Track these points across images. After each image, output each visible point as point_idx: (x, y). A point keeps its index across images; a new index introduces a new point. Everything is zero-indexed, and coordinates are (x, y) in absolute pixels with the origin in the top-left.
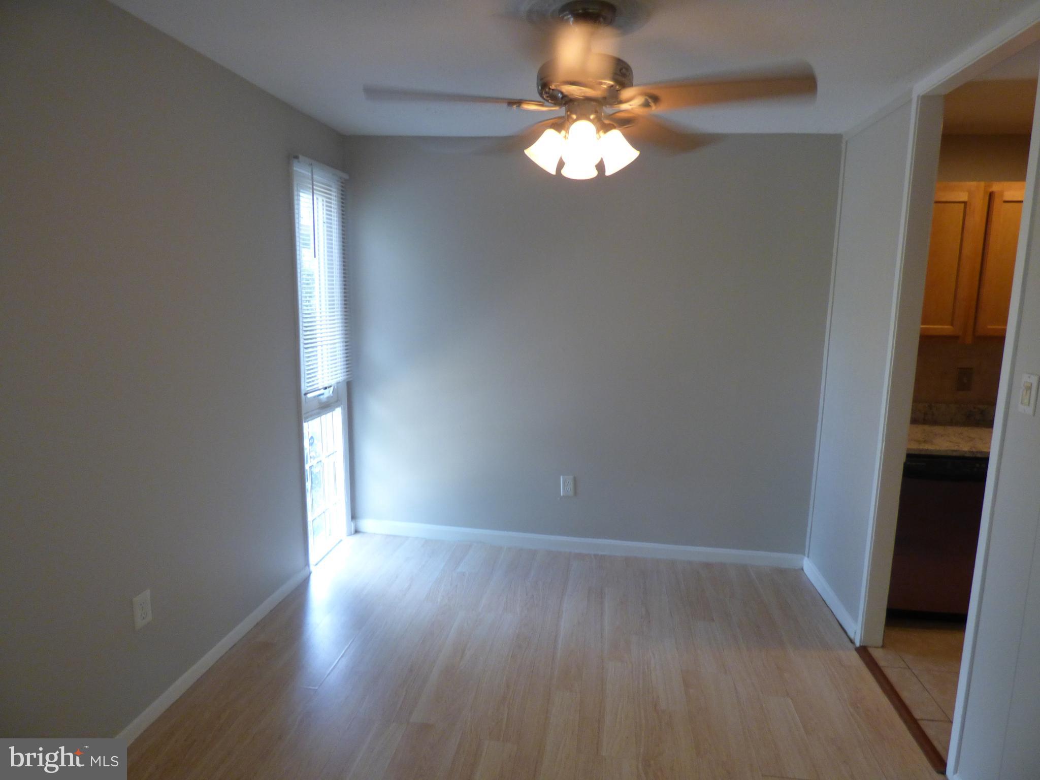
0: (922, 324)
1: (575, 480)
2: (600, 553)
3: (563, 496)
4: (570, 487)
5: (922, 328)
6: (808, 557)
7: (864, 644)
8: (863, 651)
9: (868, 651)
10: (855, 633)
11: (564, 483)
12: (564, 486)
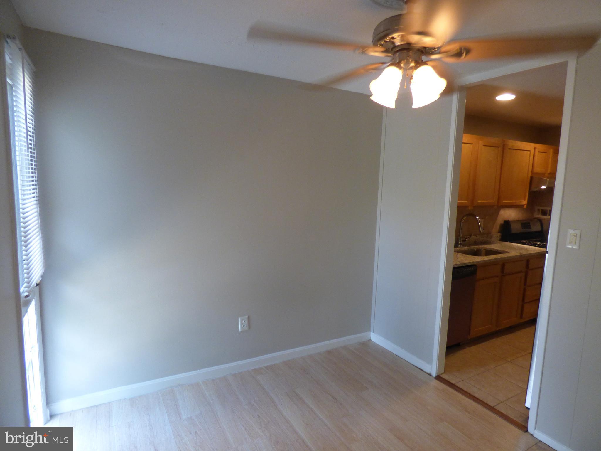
0: (458, 201)
1: (249, 318)
2: (267, 365)
3: (241, 332)
4: (246, 323)
5: (458, 203)
6: (373, 332)
7: (438, 374)
8: (438, 378)
9: (441, 377)
10: (431, 370)
11: (242, 321)
12: (241, 324)
